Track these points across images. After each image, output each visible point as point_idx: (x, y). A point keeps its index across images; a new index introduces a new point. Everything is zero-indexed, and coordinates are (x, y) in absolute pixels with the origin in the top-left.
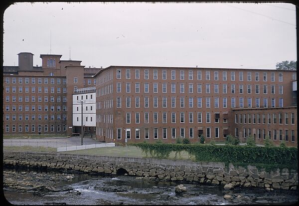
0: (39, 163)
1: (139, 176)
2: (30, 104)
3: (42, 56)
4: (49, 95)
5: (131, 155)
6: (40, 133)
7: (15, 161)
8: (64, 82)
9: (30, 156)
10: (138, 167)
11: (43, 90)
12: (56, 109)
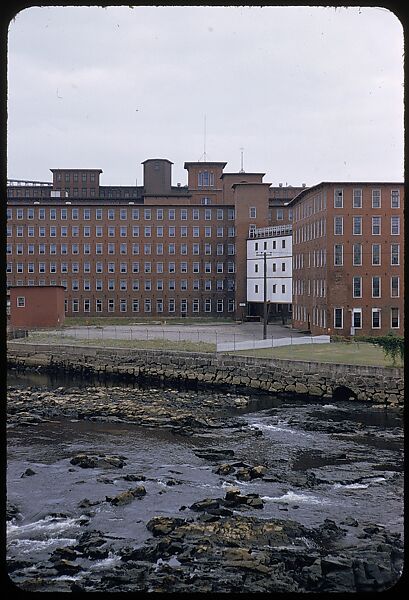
0: (183, 374)
1: (379, 403)
2: (165, 258)
3: (187, 166)
4: (202, 241)
5: (361, 360)
6: (184, 315)
7: (137, 369)
8: (230, 215)
9: (165, 358)
10: (377, 385)
11: (190, 232)
12: (215, 268)
